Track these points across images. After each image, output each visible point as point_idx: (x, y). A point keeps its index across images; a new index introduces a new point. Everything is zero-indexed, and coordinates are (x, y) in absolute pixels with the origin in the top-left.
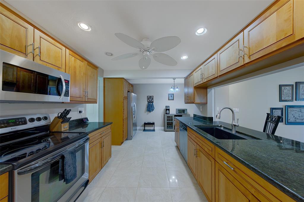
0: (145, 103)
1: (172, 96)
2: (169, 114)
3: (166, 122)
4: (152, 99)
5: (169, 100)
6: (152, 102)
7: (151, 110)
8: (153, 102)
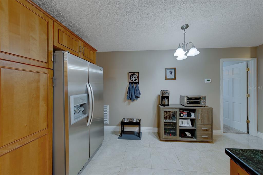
0: (124, 85)
1: (173, 73)
2: (168, 105)
3: (163, 121)
4: (136, 78)
5: (167, 78)
6: (136, 83)
7: (134, 98)
8: (138, 83)
